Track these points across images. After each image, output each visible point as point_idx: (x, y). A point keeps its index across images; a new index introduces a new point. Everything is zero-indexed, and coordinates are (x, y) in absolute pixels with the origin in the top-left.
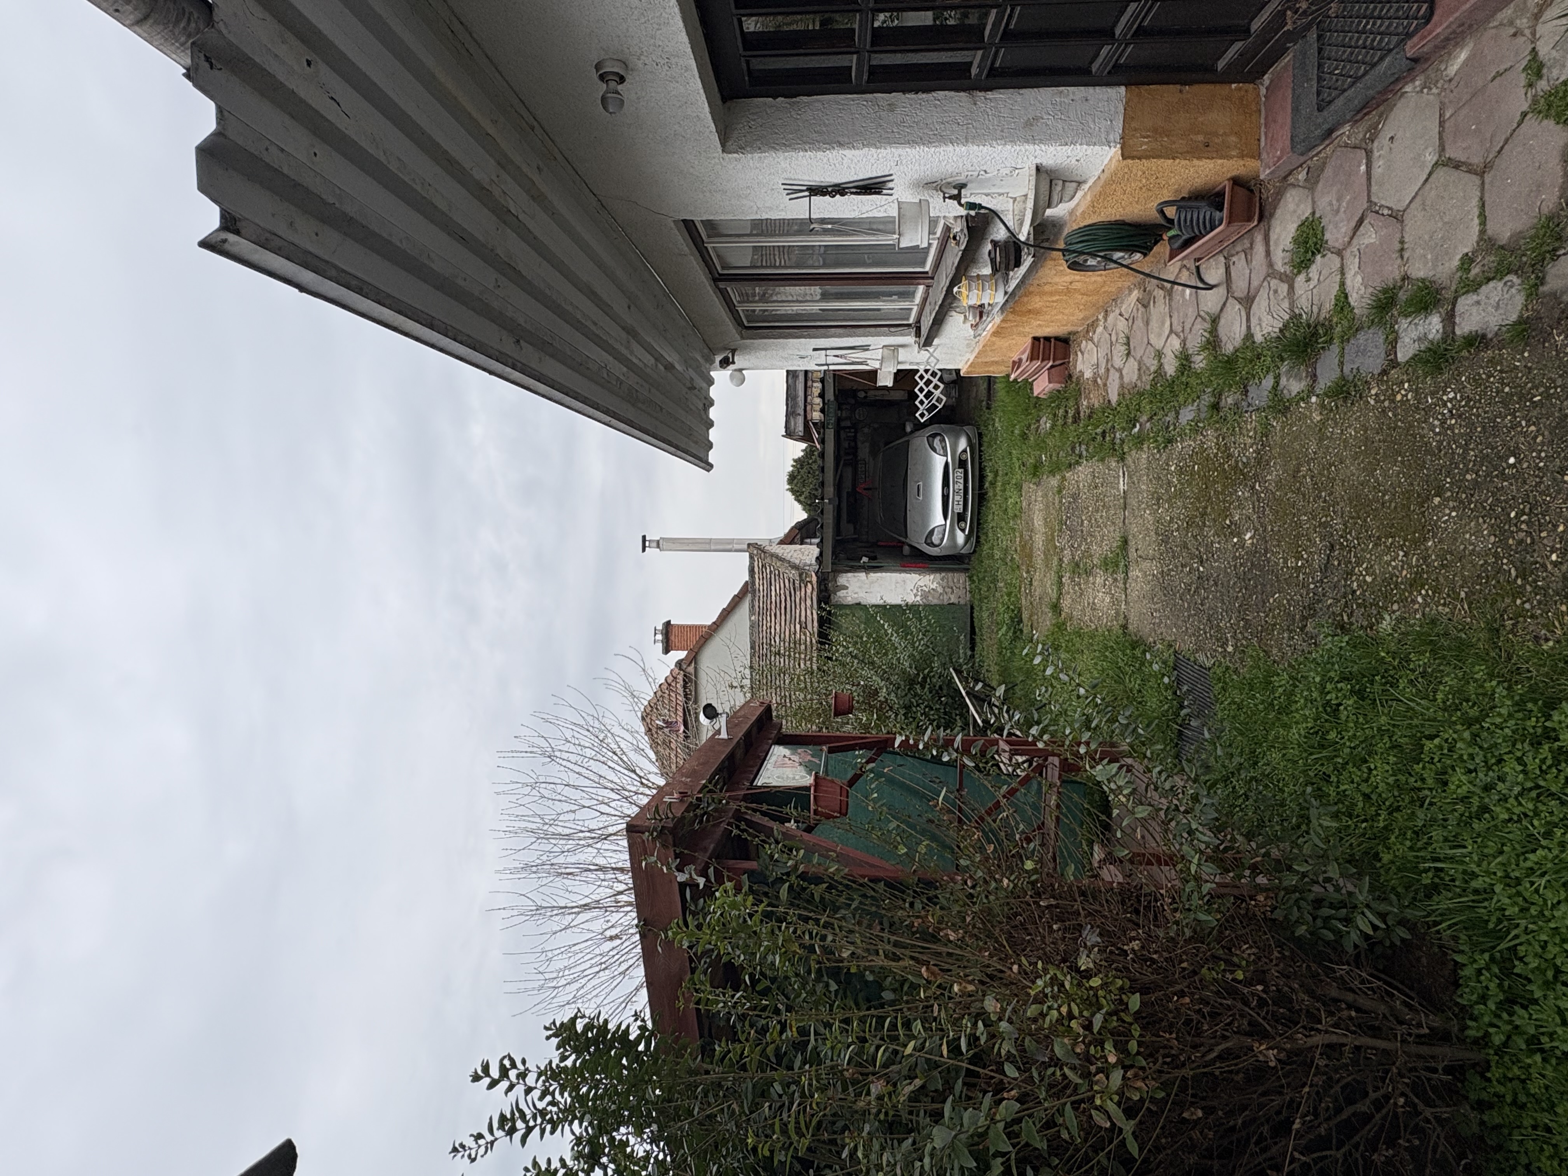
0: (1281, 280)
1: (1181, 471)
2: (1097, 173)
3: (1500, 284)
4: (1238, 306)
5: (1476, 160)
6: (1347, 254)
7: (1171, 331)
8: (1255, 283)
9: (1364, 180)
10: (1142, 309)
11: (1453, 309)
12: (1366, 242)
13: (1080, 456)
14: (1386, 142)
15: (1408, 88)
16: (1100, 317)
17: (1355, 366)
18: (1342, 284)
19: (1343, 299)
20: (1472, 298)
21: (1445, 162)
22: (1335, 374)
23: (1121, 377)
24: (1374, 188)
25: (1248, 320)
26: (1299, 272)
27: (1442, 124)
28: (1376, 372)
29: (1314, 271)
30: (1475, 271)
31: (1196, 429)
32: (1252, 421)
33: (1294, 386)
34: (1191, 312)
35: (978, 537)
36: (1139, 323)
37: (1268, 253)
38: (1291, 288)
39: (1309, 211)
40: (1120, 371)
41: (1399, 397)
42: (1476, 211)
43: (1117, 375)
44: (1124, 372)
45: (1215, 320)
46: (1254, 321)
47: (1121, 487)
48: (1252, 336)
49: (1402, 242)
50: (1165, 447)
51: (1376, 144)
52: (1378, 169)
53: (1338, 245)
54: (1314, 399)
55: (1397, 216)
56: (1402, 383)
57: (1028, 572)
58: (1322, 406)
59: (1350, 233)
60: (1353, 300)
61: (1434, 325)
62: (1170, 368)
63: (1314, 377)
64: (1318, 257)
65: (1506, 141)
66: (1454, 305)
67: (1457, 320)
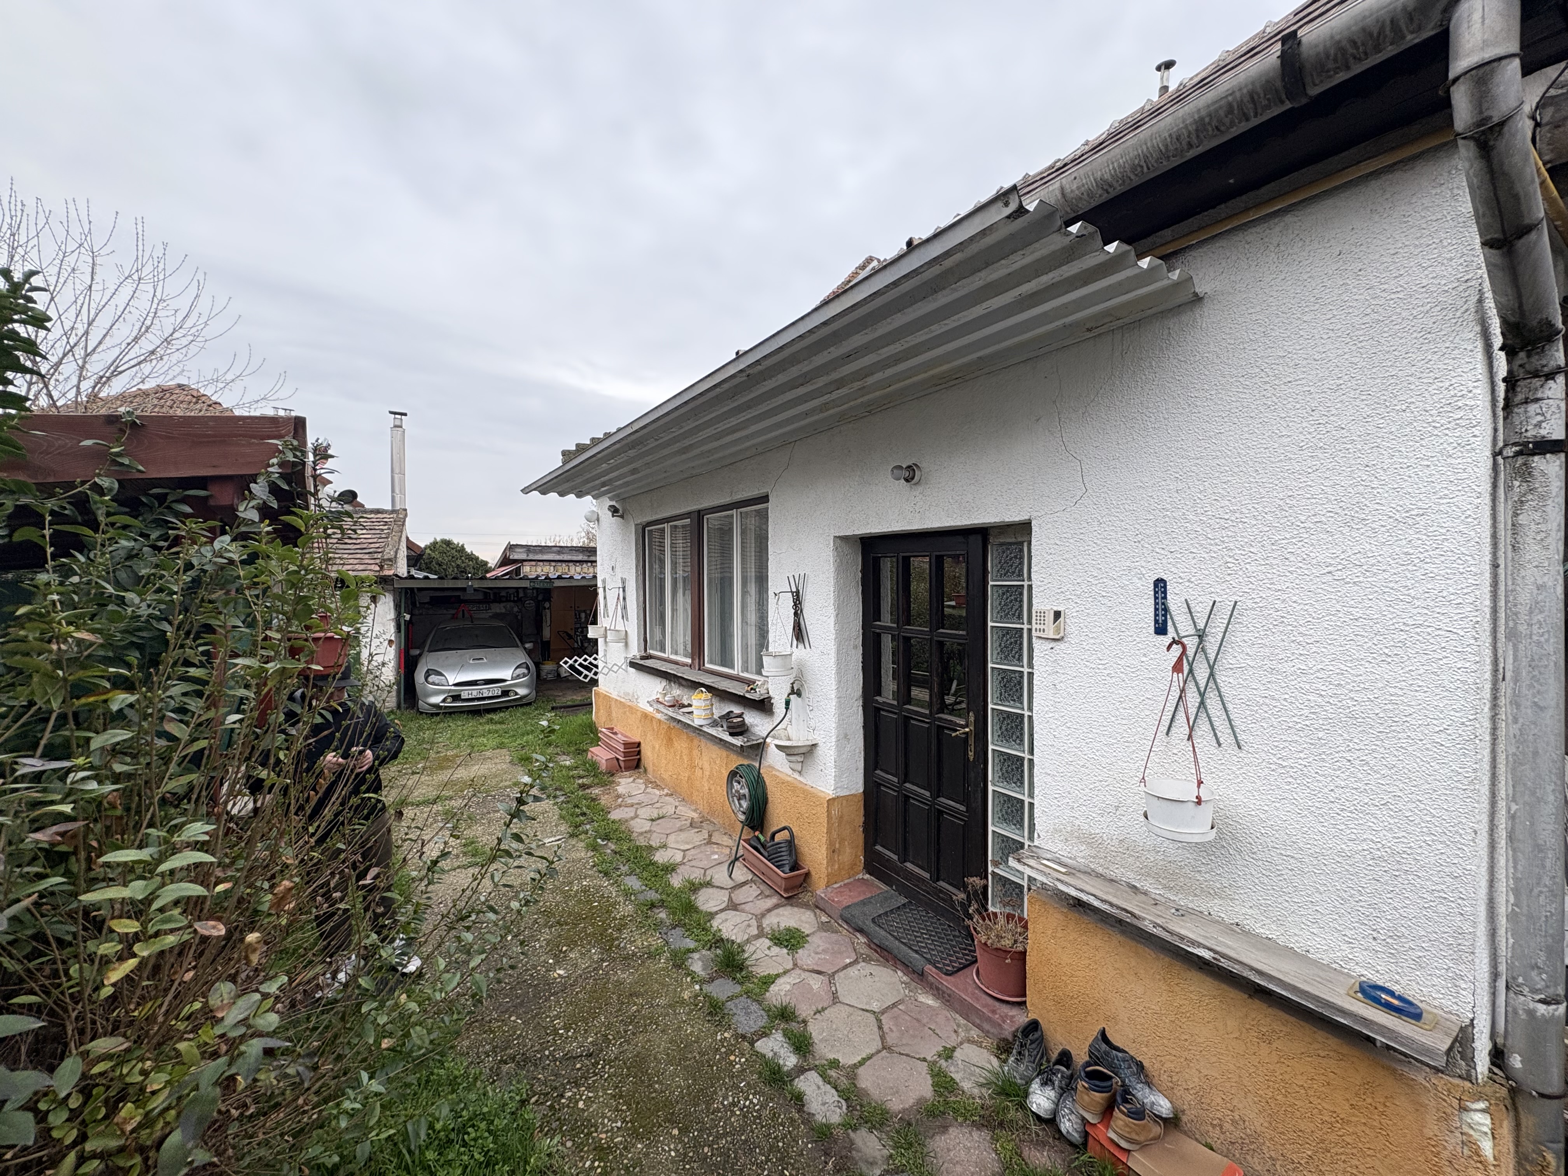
0: (758, 927)
1: (585, 890)
2: (809, 783)
3: (837, 1098)
4: (726, 899)
5: (890, 1040)
6: (798, 971)
7: (684, 851)
8: (746, 907)
9: (842, 965)
10: (688, 823)
11: (807, 1070)
12: (811, 983)
13: (555, 797)
14: (868, 972)
15: (899, 973)
16: (666, 791)
17: (735, 1011)
18: (778, 976)
19: (768, 981)
20: (819, 1081)
21: (877, 1016)
22: (723, 997)
23: (632, 818)
24: (841, 974)
25: (722, 911)
26: (771, 939)
27: (894, 1005)
28: (740, 1031)
29: (776, 950)
30: (833, 1073)
31: (627, 894)
32: (656, 941)
33: (697, 965)
34: (705, 864)
35: (437, 714)
36: (678, 824)
37: (769, 910)
38: (757, 937)
39: (807, 932)
40: (636, 816)
41: (732, 1058)
42: (864, 1056)
43: (632, 814)
44: (637, 820)
45: (709, 884)
46: (722, 916)
47: (546, 841)
48: (713, 918)
49: (824, 1009)
50: (600, 872)
51: (863, 964)
52: (853, 972)
53: (799, 962)
54: (697, 987)
55: (835, 999)
56: (743, 1055)
57: (424, 768)
58: (696, 996)
59: (811, 968)
60: (773, 988)
61: (790, 1061)
62: (660, 857)
63: (712, 980)
64: (785, 951)
65: (907, 1055)
66: (810, 1069)
67: (802, 1077)
